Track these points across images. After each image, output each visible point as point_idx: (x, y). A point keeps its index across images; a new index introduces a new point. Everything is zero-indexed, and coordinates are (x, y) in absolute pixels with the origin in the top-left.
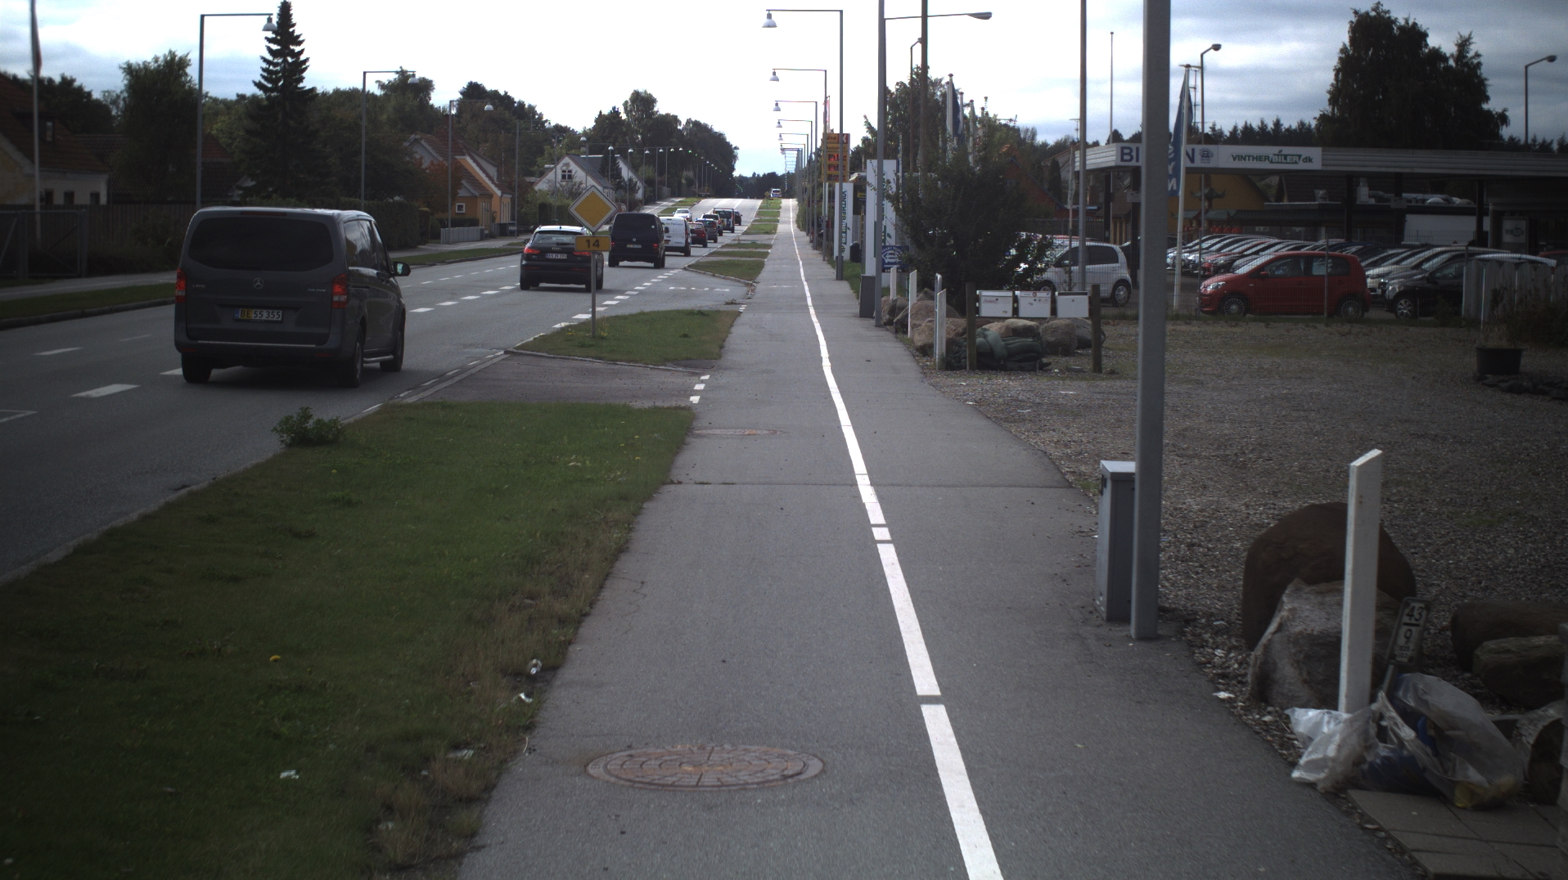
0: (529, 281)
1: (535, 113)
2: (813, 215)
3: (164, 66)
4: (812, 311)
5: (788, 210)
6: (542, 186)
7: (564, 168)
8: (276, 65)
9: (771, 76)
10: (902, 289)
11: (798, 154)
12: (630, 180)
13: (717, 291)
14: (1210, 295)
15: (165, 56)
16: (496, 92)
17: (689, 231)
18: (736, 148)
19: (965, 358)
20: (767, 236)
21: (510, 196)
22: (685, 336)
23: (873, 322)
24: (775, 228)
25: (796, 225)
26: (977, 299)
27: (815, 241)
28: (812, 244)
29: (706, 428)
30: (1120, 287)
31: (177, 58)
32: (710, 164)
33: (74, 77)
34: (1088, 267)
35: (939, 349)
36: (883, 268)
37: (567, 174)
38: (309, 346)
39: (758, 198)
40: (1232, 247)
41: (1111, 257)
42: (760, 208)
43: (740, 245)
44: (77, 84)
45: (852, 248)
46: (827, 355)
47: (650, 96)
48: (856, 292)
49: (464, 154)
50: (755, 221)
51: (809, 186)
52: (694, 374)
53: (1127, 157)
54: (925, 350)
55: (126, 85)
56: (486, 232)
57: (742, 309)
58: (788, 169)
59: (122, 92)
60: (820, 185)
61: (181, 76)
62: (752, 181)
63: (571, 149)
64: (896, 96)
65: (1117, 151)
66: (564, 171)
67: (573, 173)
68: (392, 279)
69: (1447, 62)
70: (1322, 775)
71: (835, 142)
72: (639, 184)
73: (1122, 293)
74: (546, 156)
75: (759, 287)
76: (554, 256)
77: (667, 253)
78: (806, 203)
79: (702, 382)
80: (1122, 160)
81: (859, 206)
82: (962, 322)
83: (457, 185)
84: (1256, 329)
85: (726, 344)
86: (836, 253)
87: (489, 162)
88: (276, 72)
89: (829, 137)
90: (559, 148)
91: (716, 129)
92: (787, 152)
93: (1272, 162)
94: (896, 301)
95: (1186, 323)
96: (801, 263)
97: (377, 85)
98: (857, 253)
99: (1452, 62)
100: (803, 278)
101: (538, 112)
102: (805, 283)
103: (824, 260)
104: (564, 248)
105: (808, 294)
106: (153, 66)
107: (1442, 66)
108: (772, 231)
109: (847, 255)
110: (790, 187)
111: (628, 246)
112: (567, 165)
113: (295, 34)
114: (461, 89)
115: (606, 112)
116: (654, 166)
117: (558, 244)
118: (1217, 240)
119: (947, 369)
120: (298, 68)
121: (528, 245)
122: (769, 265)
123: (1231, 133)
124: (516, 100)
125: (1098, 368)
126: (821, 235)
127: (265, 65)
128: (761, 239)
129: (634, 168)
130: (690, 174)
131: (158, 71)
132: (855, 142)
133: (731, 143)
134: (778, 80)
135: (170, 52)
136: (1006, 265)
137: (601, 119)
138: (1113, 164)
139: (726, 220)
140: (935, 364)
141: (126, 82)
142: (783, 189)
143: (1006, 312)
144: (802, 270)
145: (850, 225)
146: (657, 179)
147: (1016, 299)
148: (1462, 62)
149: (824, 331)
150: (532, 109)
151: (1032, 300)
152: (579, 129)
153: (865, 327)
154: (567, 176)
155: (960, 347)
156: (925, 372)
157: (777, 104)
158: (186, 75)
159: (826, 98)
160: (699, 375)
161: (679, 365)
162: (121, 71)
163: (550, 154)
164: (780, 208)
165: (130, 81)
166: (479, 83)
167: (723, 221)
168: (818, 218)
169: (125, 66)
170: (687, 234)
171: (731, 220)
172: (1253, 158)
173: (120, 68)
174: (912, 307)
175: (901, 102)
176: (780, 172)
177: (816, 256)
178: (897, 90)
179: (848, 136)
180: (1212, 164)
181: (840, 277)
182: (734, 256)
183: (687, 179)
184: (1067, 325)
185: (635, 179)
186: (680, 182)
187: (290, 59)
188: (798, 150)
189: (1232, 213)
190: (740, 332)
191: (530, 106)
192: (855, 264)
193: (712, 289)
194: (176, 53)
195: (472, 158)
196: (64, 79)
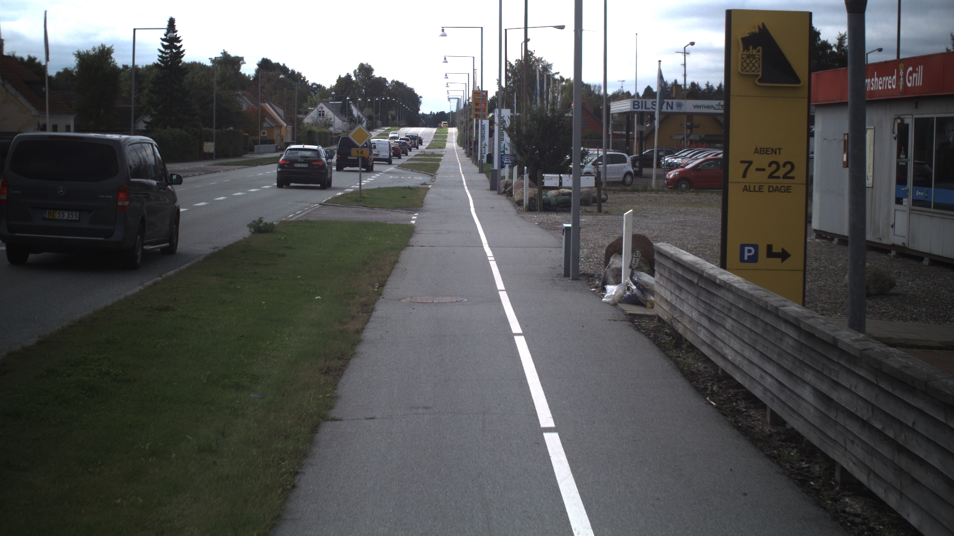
0: (283, 181)
1: (301, 76)
2: (467, 138)
3: (98, 53)
4: (466, 188)
5: (452, 134)
6: (308, 120)
7: (320, 110)
8: (166, 53)
9: (443, 60)
10: (511, 176)
11: (458, 101)
12: (359, 117)
13: (416, 179)
14: (671, 179)
15: (99, 47)
16: (278, 64)
17: (391, 149)
18: (421, 97)
19: (537, 206)
20: (440, 150)
21: (291, 127)
22: (404, 197)
23: (496, 192)
24: (445, 145)
25: (457, 144)
26: (543, 178)
27: (468, 152)
28: (466, 154)
29: (420, 231)
30: (628, 176)
31: (106, 49)
32: (405, 107)
33: (36, 57)
34: (608, 166)
35: (526, 202)
36: (502, 166)
37: (321, 113)
38: (99, 239)
39: (434, 127)
40: (698, 155)
41: (623, 160)
42: (436, 133)
43: (425, 155)
44: (37, 61)
45: (487, 155)
46: (473, 206)
47: (370, 66)
48: (489, 179)
49: (265, 102)
50: (432, 141)
51: (464, 121)
52: (412, 213)
53: (636, 107)
54: (520, 203)
55: (77, 64)
56: (279, 147)
57: (430, 186)
58: (452, 110)
59: (74, 68)
60: (471, 120)
61: (108, 59)
62: (430, 117)
63: (323, 98)
64: (516, 68)
65: (631, 103)
66: (320, 112)
67: (325, 114)
68: (169, 187)
69: (832, 50)
70: (610, 300)
71: (479, 94)
72: (364, 119)
73: (629, 179)
74: (309, 102)
75: (437, 177)
76: (299, 165)
77: (374, 162)
78: (463, 130)
79: (415, 216)
80: (634, 108)
81: (491, 132)
82: (536, 190)
83: (263, 121)
84: (691, 196)
85: (424, 201)
86: (479, 159)
87: (278, 106)
88: (167, 58)
89: (474, 92)
90: (315, 98)
91: (409, 86)
92: (451, 100)
93: (715, 109)
94: (508, 181)
95: (656, 193)
96: (460, 165)
97: (210, 60)
98: (490, 158)
99: (835, 50)
100: (461, 172)
101: (303, 76)
102: (462, 175)
103: (473, 163)
104: (306, 160)
105: (464, 180)
106: (92, 53)
107: (829, 51)
108: (443, 147)
109: (485, 160)
110: (453, 121)
111: (349, 158)
112: (322, 108)
113: (177, 36)
114: (257, 62)
115: (343, 76)
116: (373, 108)
117: (302, 157)
118: (690, 151)
119: (529, 211)
120: (179, 54)
121: (282, 158)
122: (442, 167)
123: (718, 88)
124: (290, 69)
125: (600, 211)
126: (471, 149)
127: (160, 54)
128: (437, 151)
129: (361, 109)
130: (393, 113)
131: (95, 56)
132: (491, 95)
133: (418, 94)
134: (447, 62)
135: (102, 45)
136: (565, 163)
137: (340, 80)
138: (629, 110)
139: (413, 141)
140: (523, 209)
141: (77, 62)
142: (449, 122)
143: (556, 184)
144: (460, 168)
145: (487, 143)
146: (374, 116)
147: (561, 178)
148: (841, 49)
149: (472, 196)
150: (299, 75)
151: (568, 179)
152: (328, 87)
153: (493, 195)
154: (321, 114)
155: (535, 201)
156: (519, 212)
157: (446, 75)
158: (111, 58)
159: (474, 70)
160: (413, 214)
161: (403, 210)
162: (74, 56)
163: (311, 101)
164: (447, 133)
165: (79, 62)
166: (268, 59)
167: (412, 142)
168: (470, 139)
169: (76, 53)
170: (390, 150)
171: (416, 141)
172: (705, 107)
173: (74, 54)
174: (515, 183)
175: (518, 72)
176: (447, 111)
177: (469, 161)
178: (516, 64)
179: (487, 92)
180: (683, 110)
181: (481, 171)
182: (423, 161)
183: (392, 116)
184: (587, 191)
185: (361, 116)
186: (388, 118)
187: (174, 51)
188: (458, 99)
189: (703, 136)
190: (430, 197)
191: (298, 72)
192: (489, 165)
193: (412, 178)
194: (106, 46)
195: (270, 105)
196: (30, 58)
